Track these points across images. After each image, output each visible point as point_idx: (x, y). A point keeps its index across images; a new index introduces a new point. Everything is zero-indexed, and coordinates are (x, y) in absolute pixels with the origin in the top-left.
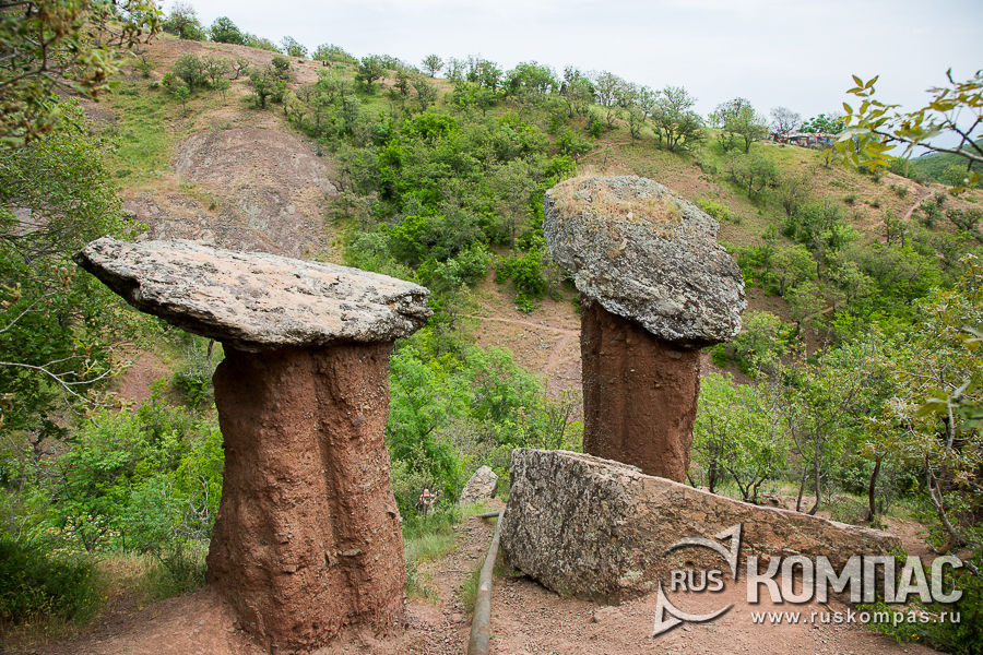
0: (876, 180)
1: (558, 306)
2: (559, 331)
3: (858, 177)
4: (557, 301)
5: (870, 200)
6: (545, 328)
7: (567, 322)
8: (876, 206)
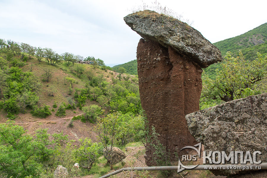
0: (106, 71)
1: (25, 115)
2: (28, 123)
3: (102, 71)
4: (24, 114)
5: (106, 76)
6: (22, 123)
7: (30, 120)
8: (108, 77)
